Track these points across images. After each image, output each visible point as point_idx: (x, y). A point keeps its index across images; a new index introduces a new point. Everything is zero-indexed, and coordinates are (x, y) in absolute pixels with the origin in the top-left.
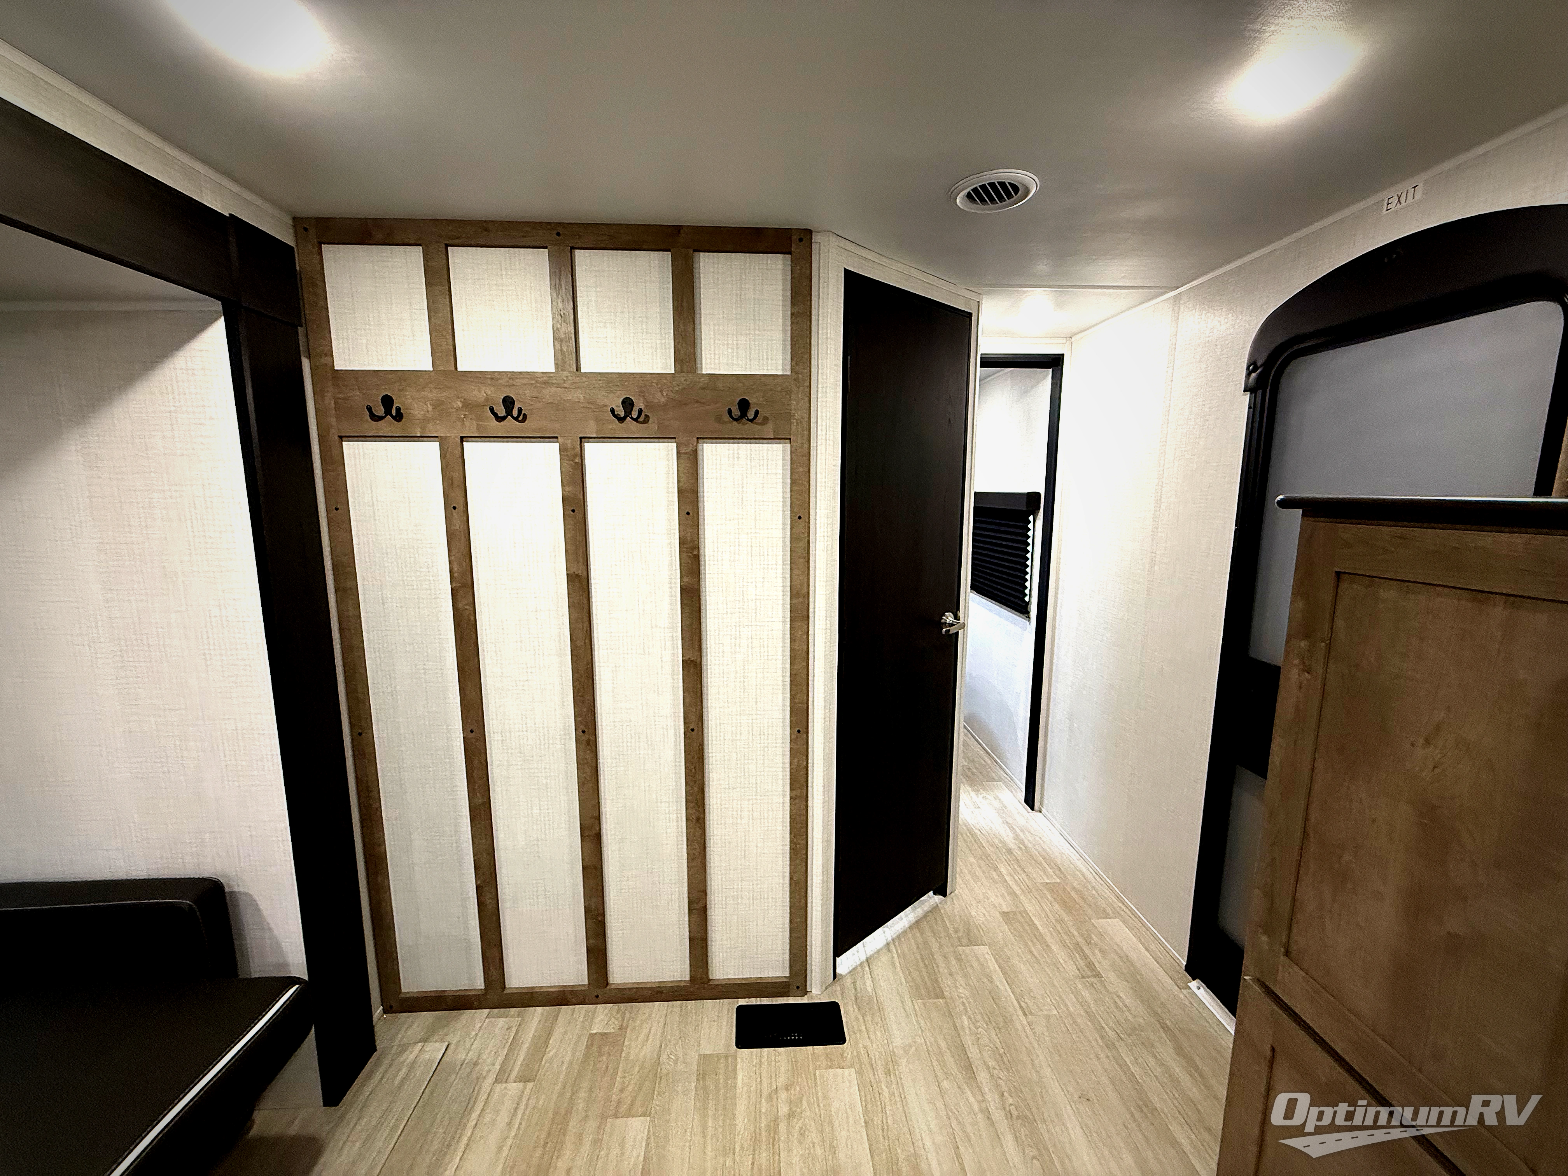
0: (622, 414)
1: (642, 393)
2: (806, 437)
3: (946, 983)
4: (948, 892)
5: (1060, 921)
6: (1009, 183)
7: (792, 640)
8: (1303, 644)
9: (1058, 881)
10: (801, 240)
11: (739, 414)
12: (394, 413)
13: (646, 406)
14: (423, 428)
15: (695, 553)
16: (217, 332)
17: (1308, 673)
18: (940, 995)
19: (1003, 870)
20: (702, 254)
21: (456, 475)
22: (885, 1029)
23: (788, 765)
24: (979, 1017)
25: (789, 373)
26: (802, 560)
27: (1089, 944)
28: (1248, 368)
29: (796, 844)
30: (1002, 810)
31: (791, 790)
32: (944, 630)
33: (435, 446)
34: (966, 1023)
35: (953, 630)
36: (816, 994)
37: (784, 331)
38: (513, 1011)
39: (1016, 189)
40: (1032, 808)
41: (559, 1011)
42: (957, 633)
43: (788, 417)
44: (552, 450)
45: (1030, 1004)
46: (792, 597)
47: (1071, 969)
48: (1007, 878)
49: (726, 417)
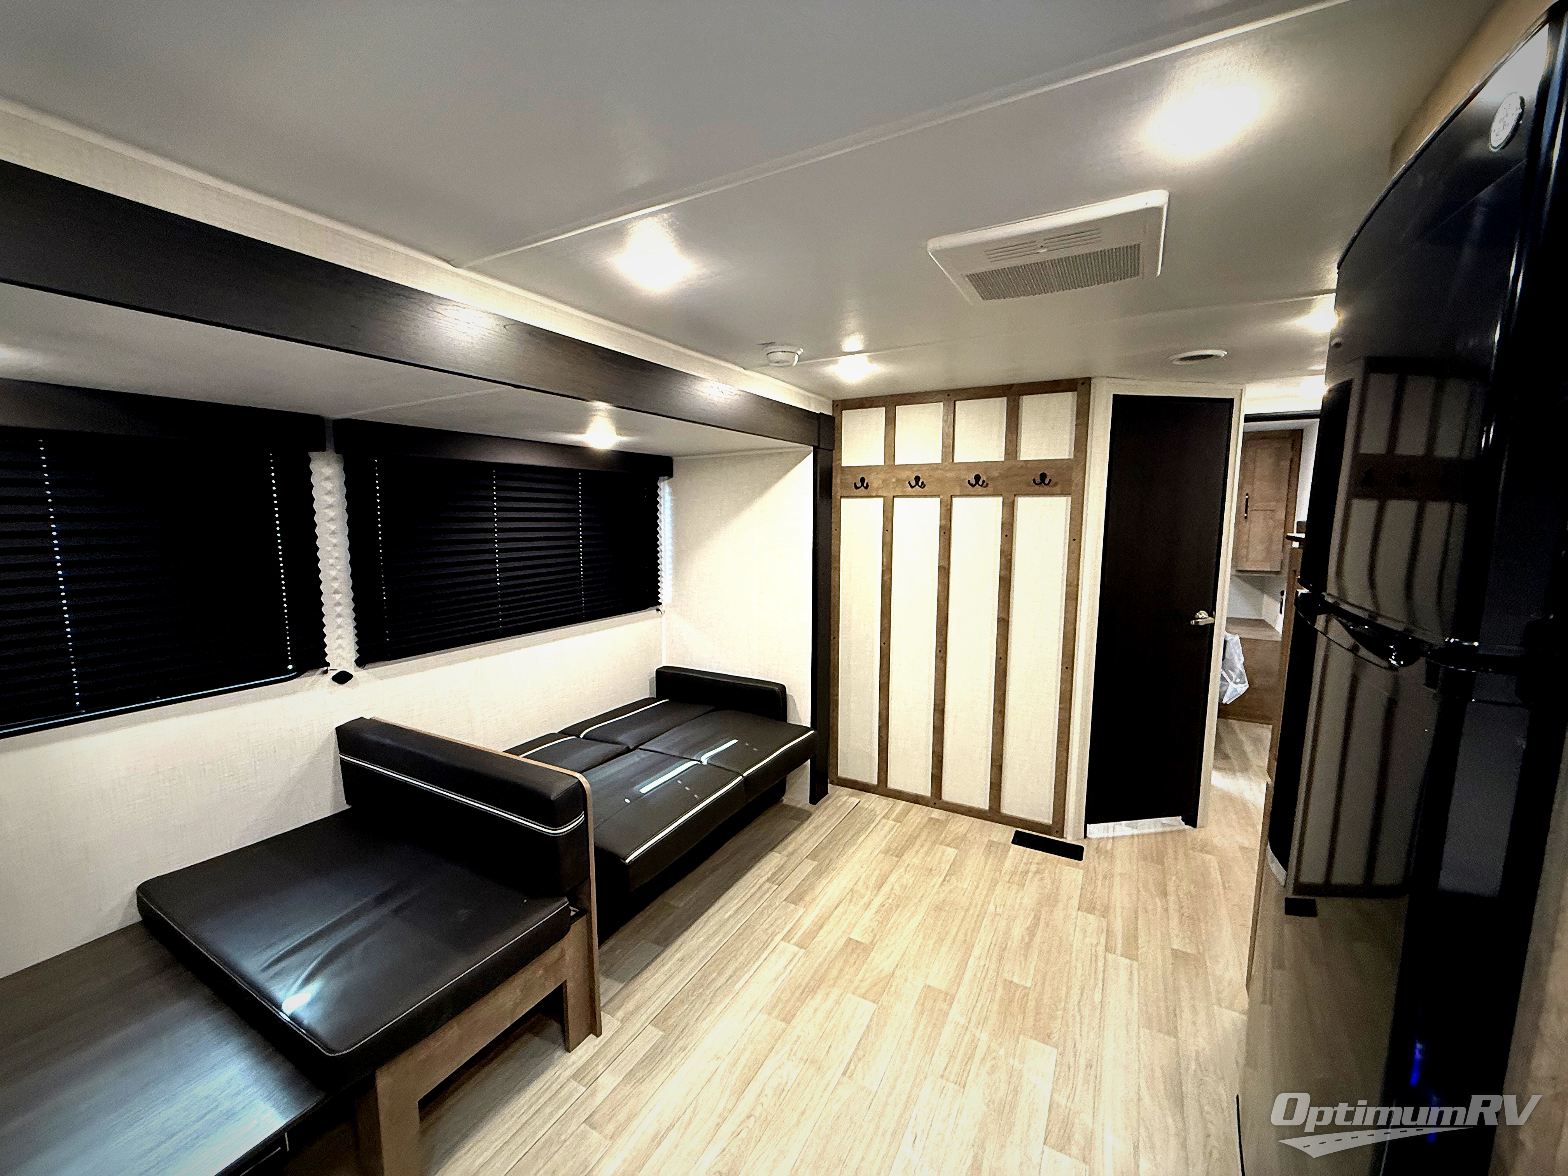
1: (985, 472)
2: (1081, 493)
4: (1198, 825)
7: (1066, 610)
11: (1040, 481)
12: (865, 485)
13: (987, 478)
14: (877, 492)
15: (1009, 558)
16: (810, 457)
18: (1161, 863)
20: (1025, 397)
21: (889, 514)
22: (1112, 864)
23: (1059, 686)
24: (1186, 880)
25: (1073, 457)
26: (1074, 565)
32: (1198, 623)
33: (882, 500)
34: (1174, 878)
35: (1206, 623)
36: (1070, 838)
37: (1070, 435)
38: (891, 799)
41: (913, 806)
42: (1211, 626)
43: (1070, 482)
44: (937, 501)
46: (1067, 585)
49: (1032, 483)
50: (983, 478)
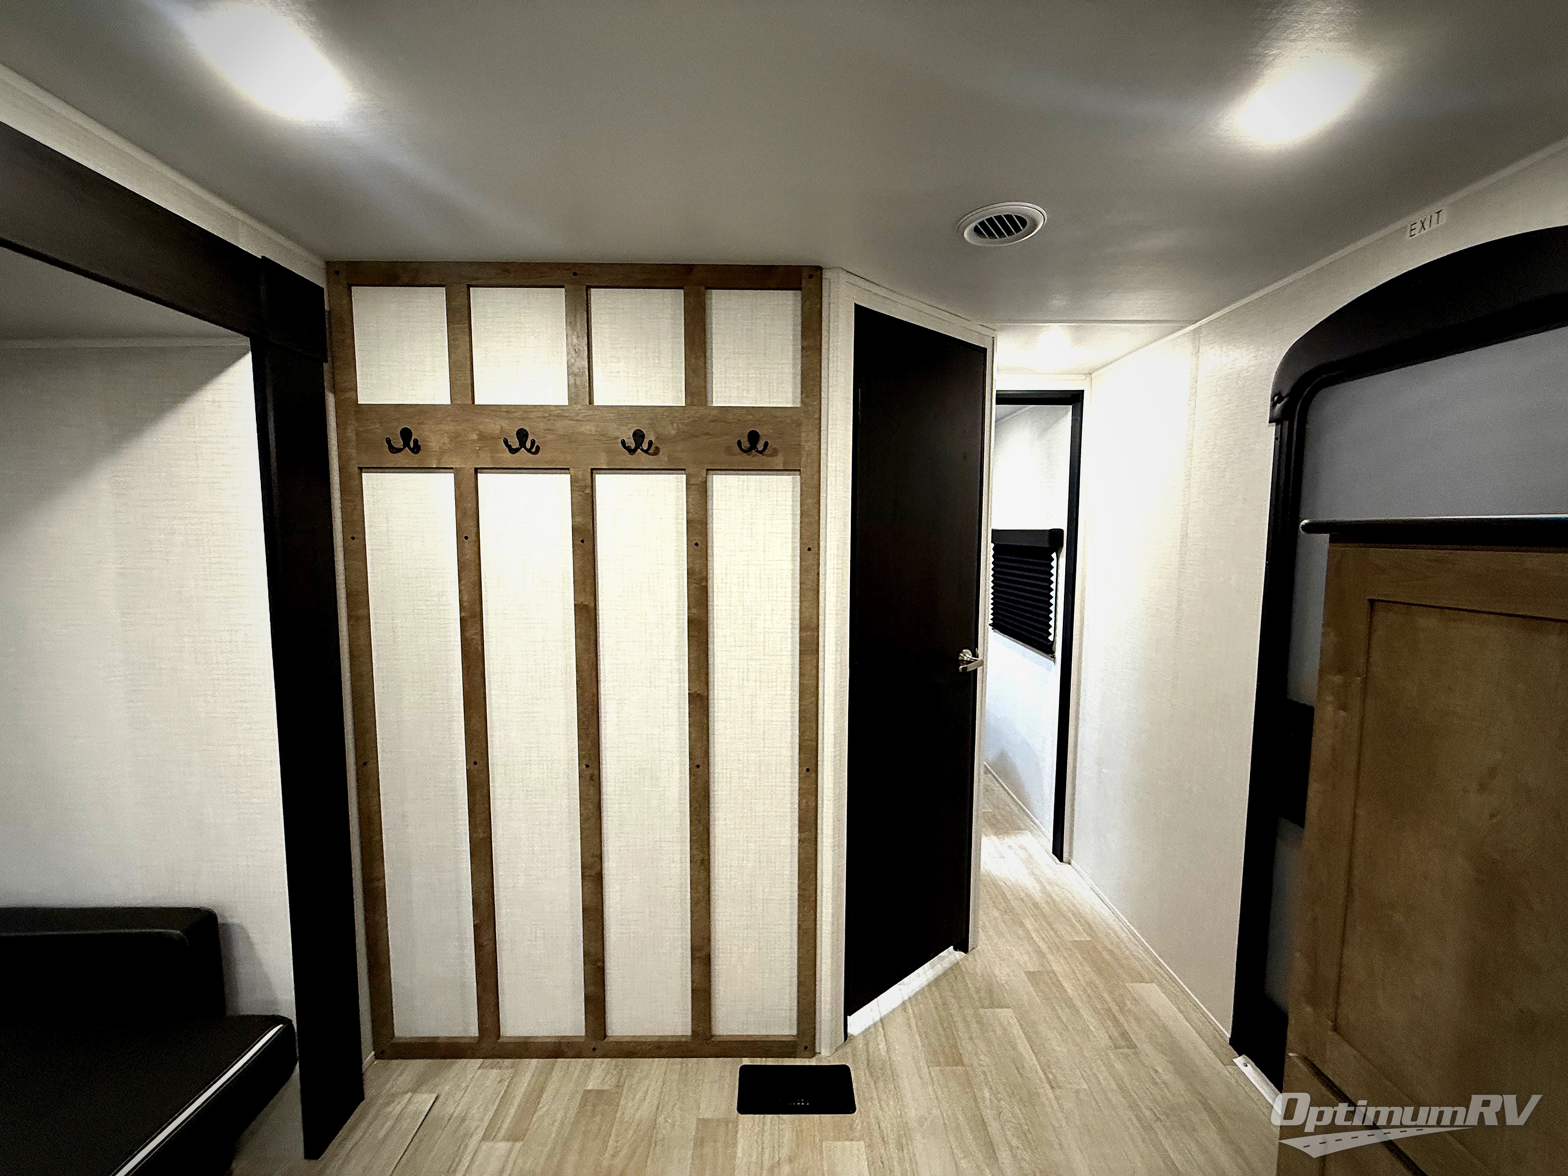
2: (816, 469)
3: (966, 1047)
4: (969, 949)
7: (801, 675)
8: (1338, 679)
14: (439, 460)
15: (703, 584)
16: (244, 368)
17: (1344, 710)
18: (959, 1062)
19: (1029, 926)
20: (714, 291)
23: (796, 806)
25: (798, 405)
26: (811, 593)
27: (1121, 1010)
28: (1273, 399)
30: (1029, 862)
31: (800, 832)
32: (961, 667)
33: (450, 478)
35: (970, 668)
37: (794, 365)
40: (1061, 860)
42: (976, 671)
43: (798, 448)
47: (1102, 1038)
48: (1034, 935)
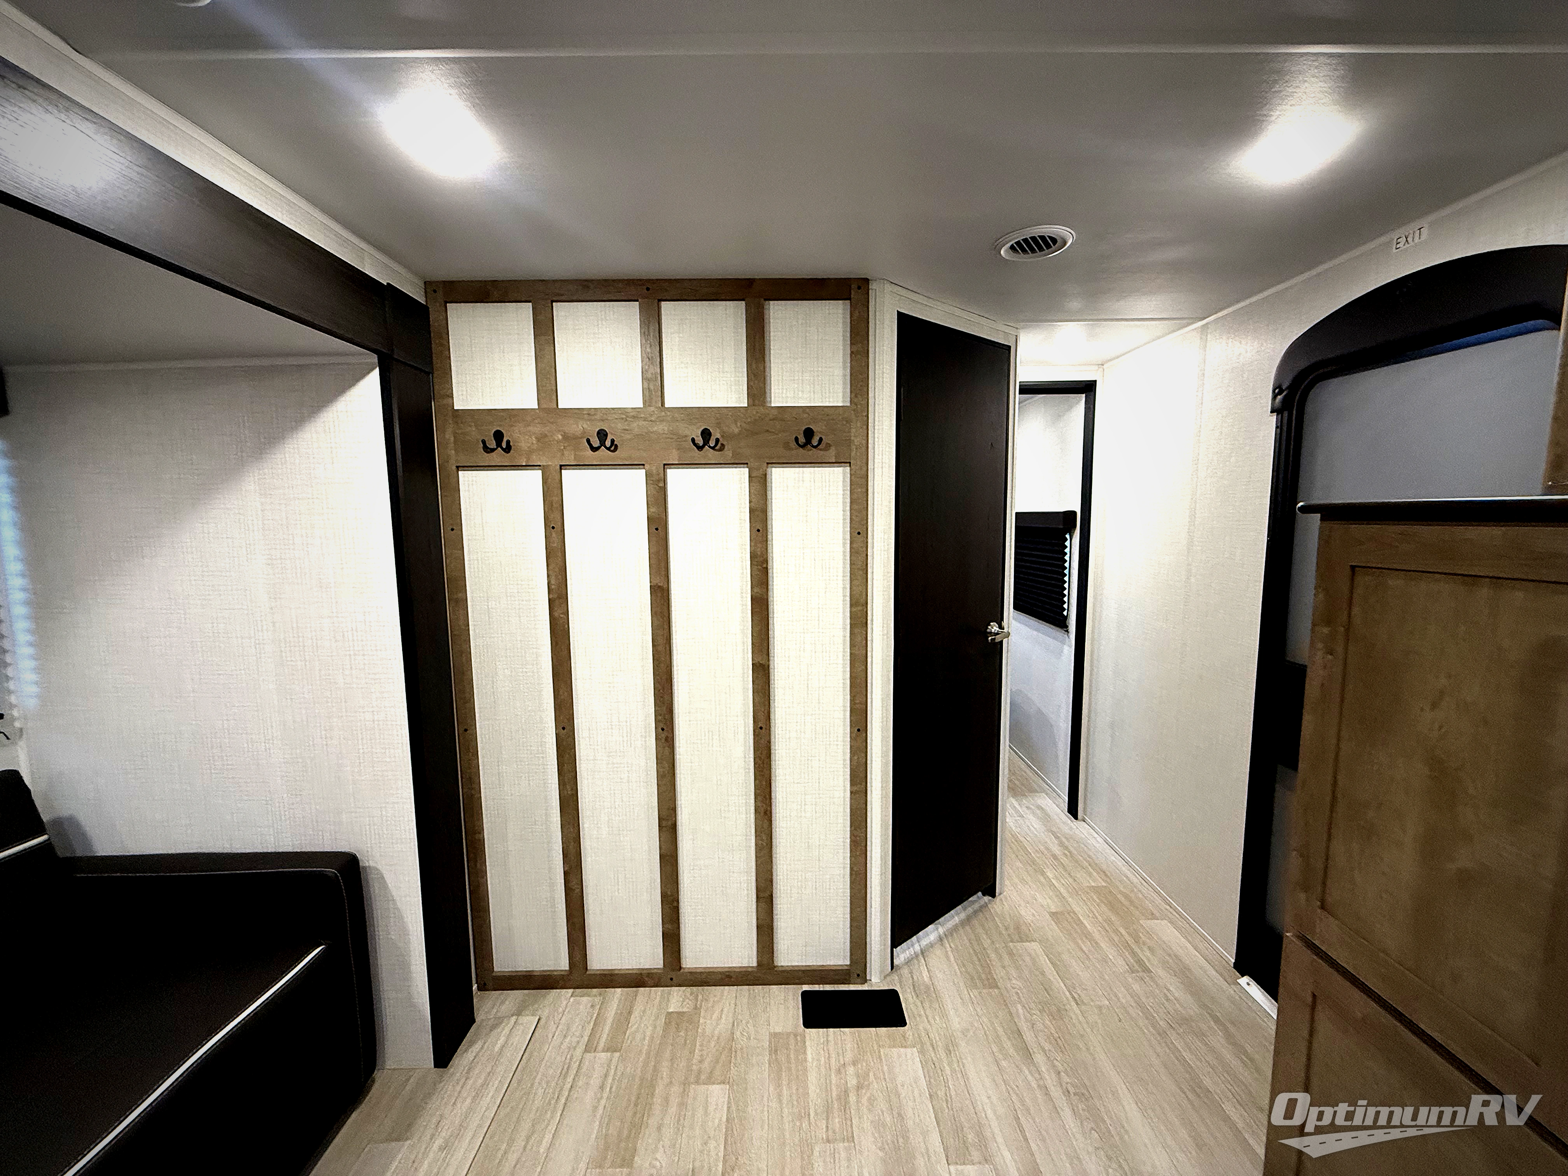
0: (701, 443)
1: (718, 425)
5: (1109, 921)
6: (1048, 236)
9: (1104, 884)
10: (859, 288)
11: (804, 441)
12: (504, 445)
13: (722, 436)
21: (556, 499)
22: (944, 1015)
24: (1033, 1005)
29: (856, 837)
34: (1021, 1011)
36: (876, 981)
38: (595, 991)
39: (1054, 241)
41: (637, 992)
44: (639, 475)
45: (1083, 996)
46: (851, 606)
49: (793, 444)
50: (716, 434)
